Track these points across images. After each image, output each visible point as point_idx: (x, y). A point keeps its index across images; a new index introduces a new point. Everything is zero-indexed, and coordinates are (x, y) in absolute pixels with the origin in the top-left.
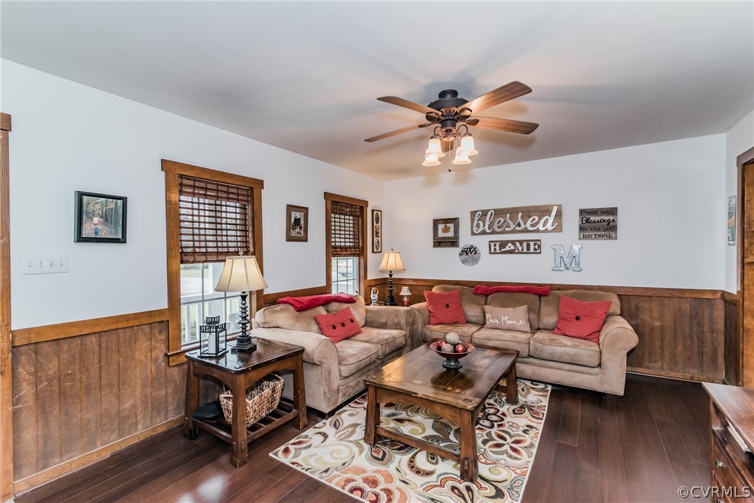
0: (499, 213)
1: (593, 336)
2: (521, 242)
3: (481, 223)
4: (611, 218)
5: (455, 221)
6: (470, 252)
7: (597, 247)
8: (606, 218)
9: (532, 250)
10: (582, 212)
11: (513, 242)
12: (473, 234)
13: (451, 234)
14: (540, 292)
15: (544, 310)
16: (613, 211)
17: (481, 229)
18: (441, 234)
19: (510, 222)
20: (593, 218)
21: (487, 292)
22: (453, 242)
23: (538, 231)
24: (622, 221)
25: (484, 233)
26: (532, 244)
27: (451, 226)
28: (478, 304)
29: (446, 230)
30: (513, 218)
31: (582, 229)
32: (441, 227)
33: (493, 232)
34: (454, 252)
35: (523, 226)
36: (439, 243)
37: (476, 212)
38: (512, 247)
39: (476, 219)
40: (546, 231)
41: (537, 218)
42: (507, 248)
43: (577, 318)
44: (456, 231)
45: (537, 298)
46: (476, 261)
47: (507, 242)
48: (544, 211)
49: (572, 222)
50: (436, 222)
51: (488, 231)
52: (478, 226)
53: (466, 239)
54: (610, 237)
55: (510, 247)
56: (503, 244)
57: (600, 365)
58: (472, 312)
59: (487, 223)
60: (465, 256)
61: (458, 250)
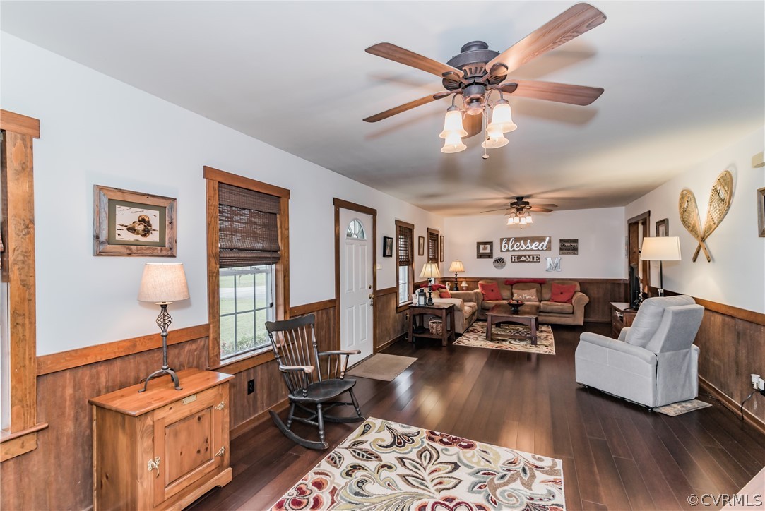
0: (517, 240)
1: (569, 301)
2: (529, 256)
3: (507, 245)
4: (575, 244)
5: (491, 243)
6: (500, 262)
7: (569, 258)
8: (573, 244)
9: (535, 260)
10: (561, 241)
11: (525, 256)
12: (502, 251)
13: (488, 251)
14: (541, 283)
15: (544, 291)
16: (576, 241)
17: (507, 248)
18: (481, 251)
19: (524, 245)
20: (566, 244)
21: (512, 283)
22: (489, 256)
23: (538, 250)
24: (580, 246)
25: (508, 250)
26: (535, 257)
27: (488, 246)
28: (508, 289)
29: (485, 248)
30: (525, 243)
31: (561, 249)
32: (481, 246)
33: (514, 250)
34: (491, 261)
35: (530, 248)
36: (480, 256)
37: (503, 239)
38: (524, 259)
39: (504, 242)
40: (543, 250)
41: (538, 243)
42: (521, 259)
43: (562, 293)
44: (491, 249)
45: (539, 285)
46: (503, 266)
47: (521, 256)
48: (541, 239)
49: (556, 246)
50: (479, 244)
51: (510, 249)
52: (505, 247)
53: (497, 255)
54: (575, 254)
55: (523, 258)
56: (519, 257)
57: (573, 313)
58: (506, 293)
59: (510, 245)
60: (496, 264)
61: (493, 260)
